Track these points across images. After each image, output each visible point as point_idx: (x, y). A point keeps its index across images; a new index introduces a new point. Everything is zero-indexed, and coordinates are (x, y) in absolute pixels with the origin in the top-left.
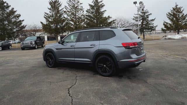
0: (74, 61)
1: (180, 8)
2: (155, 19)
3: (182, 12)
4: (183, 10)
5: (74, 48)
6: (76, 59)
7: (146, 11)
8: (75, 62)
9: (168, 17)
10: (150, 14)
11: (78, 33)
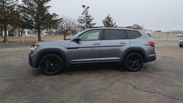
0: (98, 62)
1: (110, 18)
2: (96, 23)
3: (112, 21)
4: (113, 20)
5: (100, 47)
6: (101, 59)
7: (90, 16)
8: (100, 62)
9: (104, 24)
10: (92, 19)
11: (101, 30)
